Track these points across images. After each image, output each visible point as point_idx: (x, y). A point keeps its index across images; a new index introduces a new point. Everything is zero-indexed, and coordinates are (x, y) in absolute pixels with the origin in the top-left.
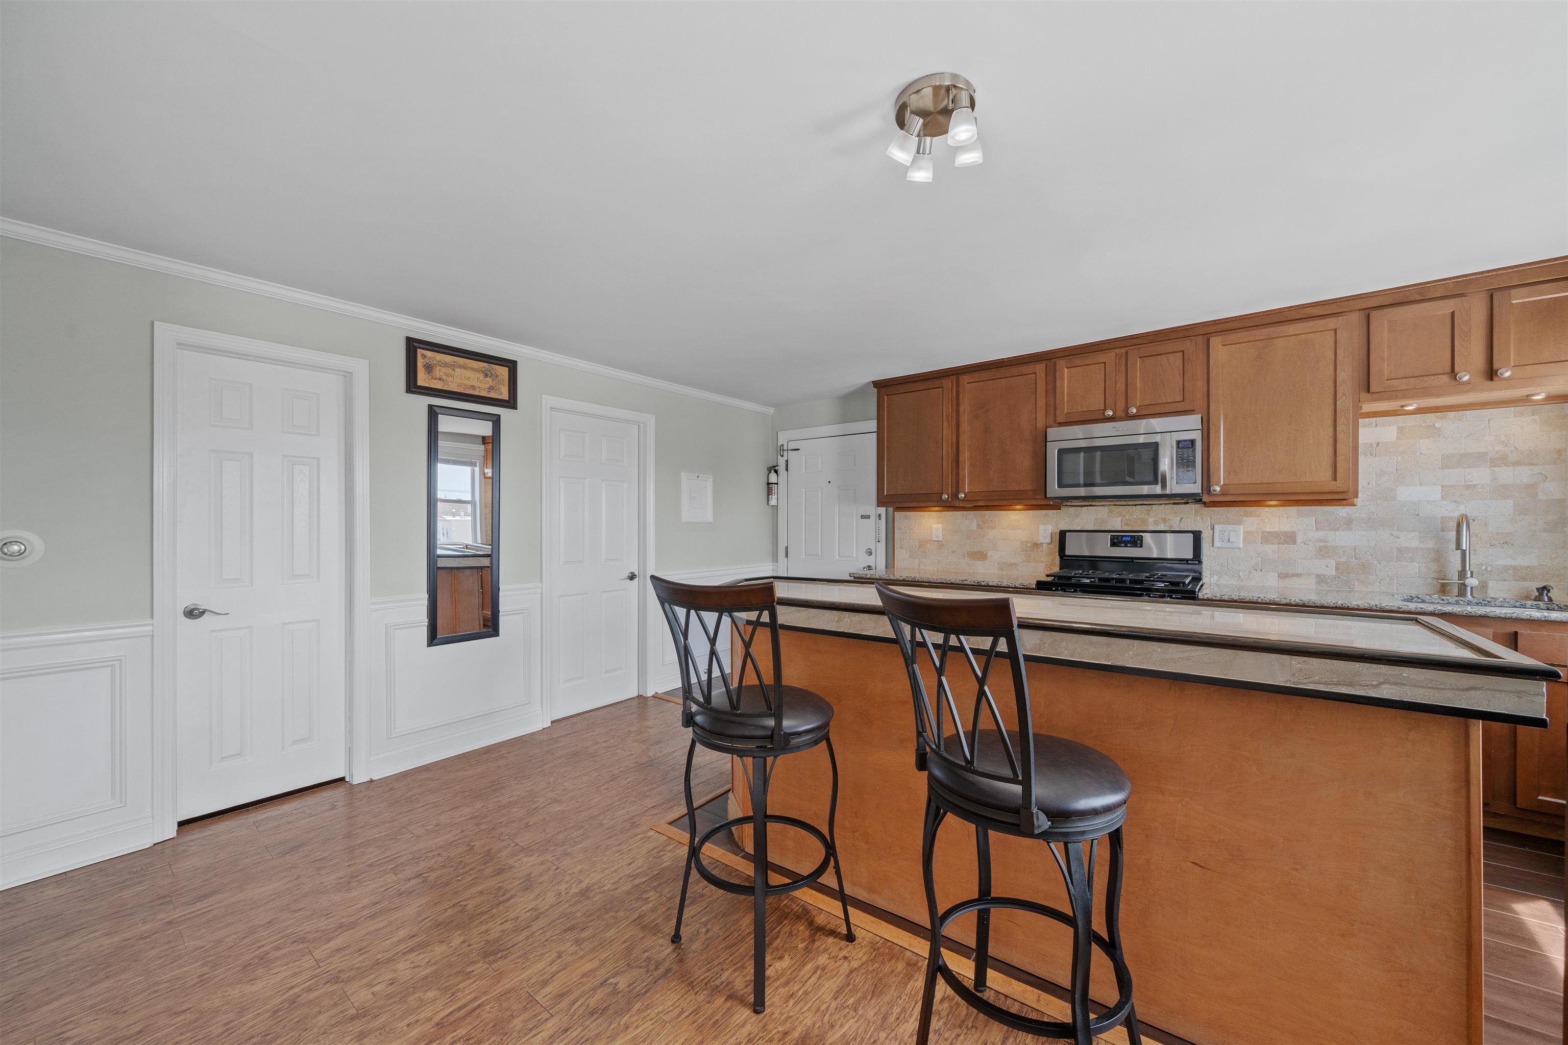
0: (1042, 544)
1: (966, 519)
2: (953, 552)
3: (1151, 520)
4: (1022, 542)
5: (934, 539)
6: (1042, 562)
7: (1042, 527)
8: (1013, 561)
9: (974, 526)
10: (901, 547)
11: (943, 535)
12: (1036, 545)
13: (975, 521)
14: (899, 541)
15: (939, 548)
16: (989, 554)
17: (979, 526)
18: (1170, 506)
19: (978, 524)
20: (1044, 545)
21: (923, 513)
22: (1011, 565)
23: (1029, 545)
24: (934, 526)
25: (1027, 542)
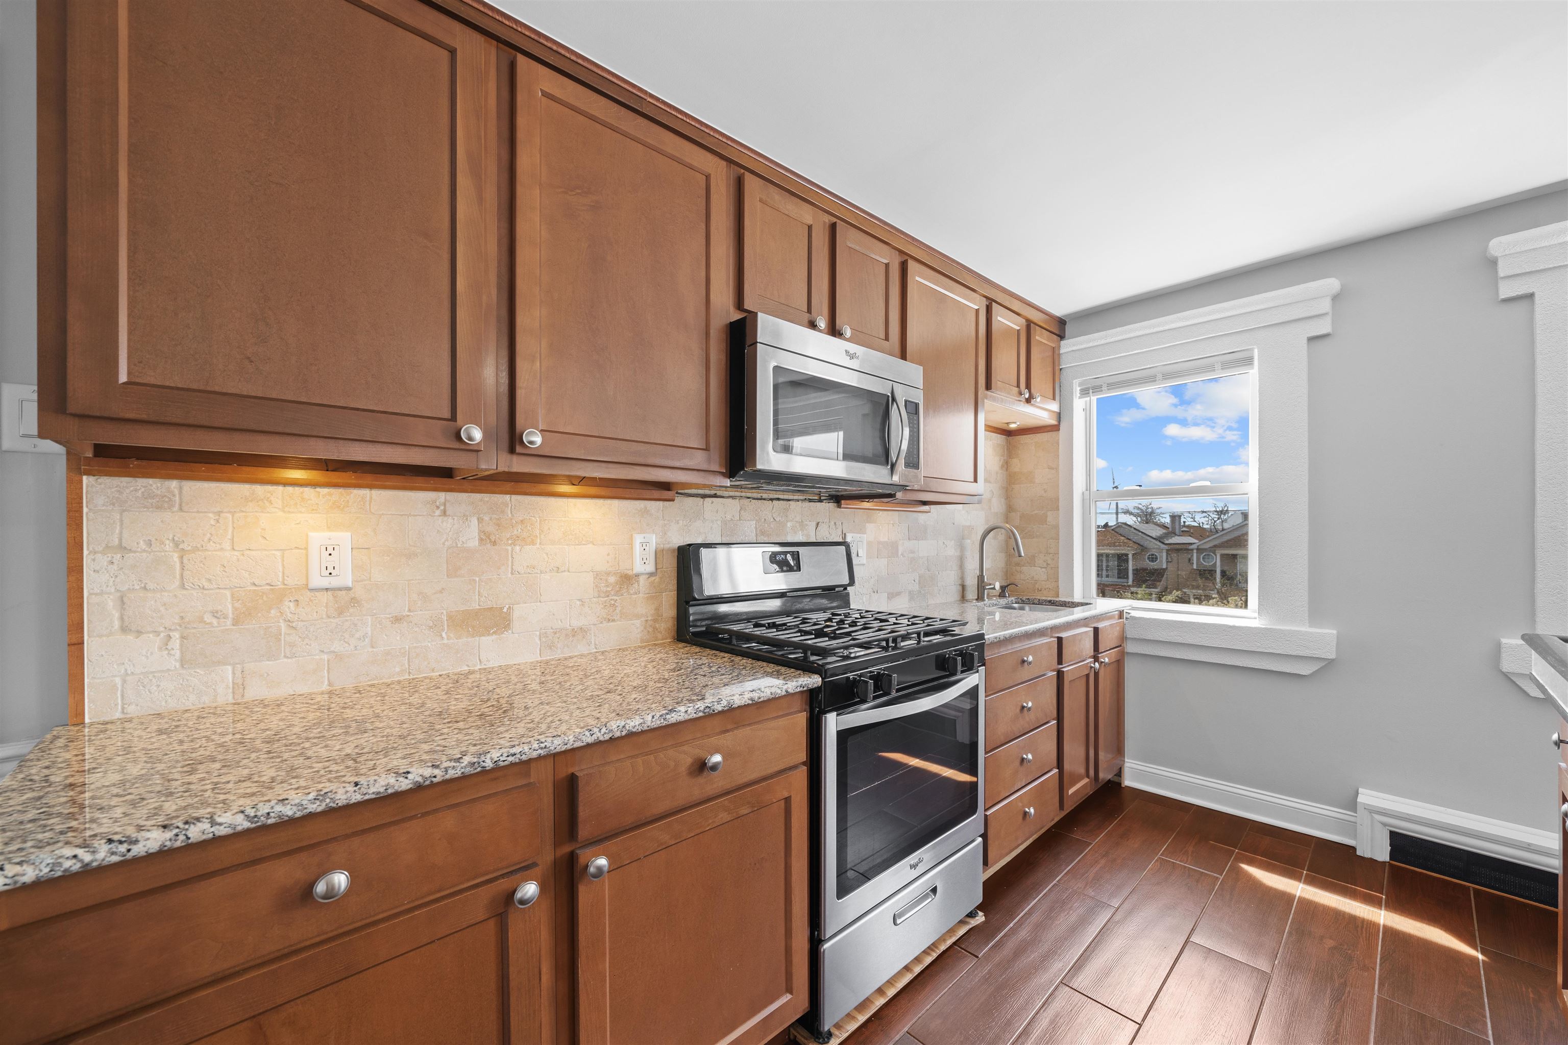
0: (637, 575)
1: (444, 513)
2: (397, 620)
3: (789, 524)
4: (597, 575)
5: (318, 581)
6: (637, 616)
7: (638, 539)
8: (576, 623)
9: (471, 536)
10: (124, 629)
11: (356, 567)
12: (627, 579)
13: (474, 521)
14: (110, 603)
15: (341, 612)
16: (517, 613)
17: (486, 538)
18: (807, 504)
19: (481, 531)
20: (642, 579)
21: (259, 489)
22: (574, 632)
23: (612, 579)
24: (318, 538)
25: (608, 574)
